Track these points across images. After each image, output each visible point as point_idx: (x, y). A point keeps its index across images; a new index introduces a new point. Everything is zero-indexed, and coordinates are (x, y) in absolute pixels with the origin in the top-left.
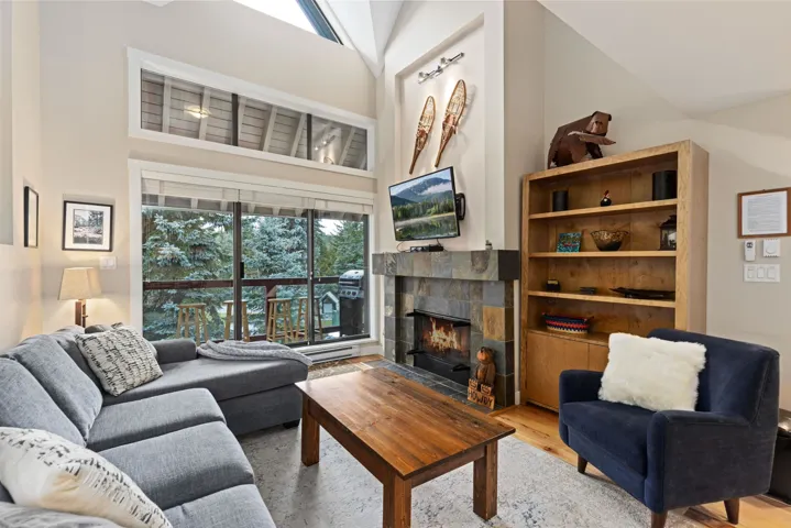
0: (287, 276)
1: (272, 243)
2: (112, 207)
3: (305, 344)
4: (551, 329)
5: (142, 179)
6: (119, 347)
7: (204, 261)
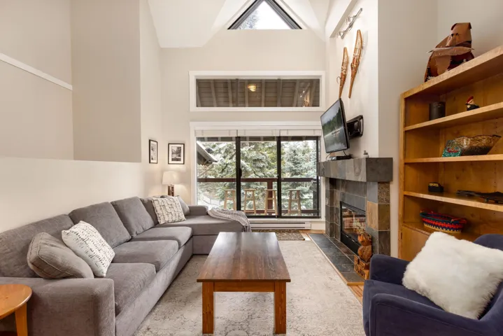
0: (303, 177)
1: (296, 156)
2: (184, 144)
3: (274, 217)
4: (426, 225)
5: (195, 131)
6: (166, 205)
7: (260, 168)
